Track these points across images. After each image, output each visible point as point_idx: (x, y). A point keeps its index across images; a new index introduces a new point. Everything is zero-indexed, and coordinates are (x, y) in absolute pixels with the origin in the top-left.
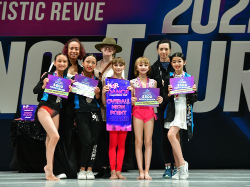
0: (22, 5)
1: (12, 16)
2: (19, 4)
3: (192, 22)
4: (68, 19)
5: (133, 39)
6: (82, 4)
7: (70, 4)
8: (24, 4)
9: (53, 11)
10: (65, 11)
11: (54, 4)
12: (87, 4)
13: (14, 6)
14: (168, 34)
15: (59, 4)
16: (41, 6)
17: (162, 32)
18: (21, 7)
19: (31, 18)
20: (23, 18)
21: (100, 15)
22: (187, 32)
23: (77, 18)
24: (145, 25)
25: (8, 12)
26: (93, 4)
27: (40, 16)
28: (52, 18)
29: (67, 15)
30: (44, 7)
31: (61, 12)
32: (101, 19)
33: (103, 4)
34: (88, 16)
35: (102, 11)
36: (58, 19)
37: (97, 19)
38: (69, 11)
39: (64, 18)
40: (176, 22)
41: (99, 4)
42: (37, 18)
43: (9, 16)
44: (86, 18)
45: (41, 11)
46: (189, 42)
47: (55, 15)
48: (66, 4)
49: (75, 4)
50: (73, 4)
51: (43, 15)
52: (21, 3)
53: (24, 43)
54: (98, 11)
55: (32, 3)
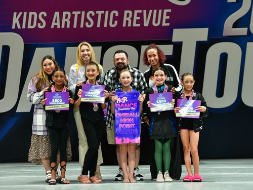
0: (98, 14)
1: (90, 24)
2: (95, 13)
3: (251, 25)
4: (139, 25)
5: (197, 42)
6: (151, 11)
7: (140, 11)
8: (100, 13)
9: (125, 19)
10: (136, 18)
11: (126, 12)
12: (155, 11)
13: (91, 15)
14: (228, 36)
15: (130, 12)
16: (114, 14)
17: (223, 35)
18: (97, 15)
19: (105, 25)
20: (99, 25)
21: (167, 21)
22: (246, 34)
23: (146, 24)
24: (207, 29)
25: (86, 20)
26: (160, 11)
27: (113, 23)
28: (124, 25)
29: (138, 22)
30: (117, 15)
31: (132, 19)
32: (168, 24)
33: (170, 11)
34: (156, 22)
35: (168, 17)
36: (129, 25)
37: (164, 24)
38: (139, 18)
39: (135, 25)
40: (235, 25)
41: (166, 11)
42: (111, 25)
43: (87, 24)
44: (154, 24)
45: (115, 18)
46: (248, 43)
47: (127, 22)
48: (136, 12)
49: (145, 12)
50: (143, 12)
51: (116, 22)
52: (97, 12)
53: (100, 48)
54: (165, 17)
55: (107, 12)
